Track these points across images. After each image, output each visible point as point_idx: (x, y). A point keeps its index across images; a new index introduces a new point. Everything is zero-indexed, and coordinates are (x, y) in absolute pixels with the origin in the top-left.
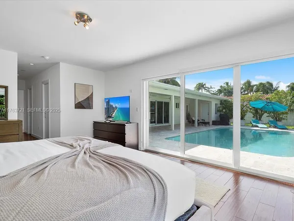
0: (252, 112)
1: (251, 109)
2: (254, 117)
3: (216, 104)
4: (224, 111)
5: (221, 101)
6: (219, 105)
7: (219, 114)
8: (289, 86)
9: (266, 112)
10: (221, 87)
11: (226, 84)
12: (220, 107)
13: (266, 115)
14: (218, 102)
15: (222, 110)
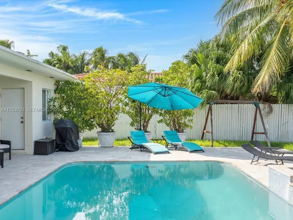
0: (128, 113)
1: (127, 104)
2: (132, 125)
3: (44, 91)
4: (65, 109)
5: (57, 82)
6: (52, 95)
7: (52, 117)
8: (187, 56)
9: (157, 112)
10: (52, 54)
11: (61, 49)
12: (53, 100)
13: (156, 118)
14: (51, 86)
15: (61, 107)
